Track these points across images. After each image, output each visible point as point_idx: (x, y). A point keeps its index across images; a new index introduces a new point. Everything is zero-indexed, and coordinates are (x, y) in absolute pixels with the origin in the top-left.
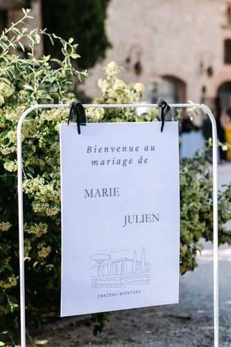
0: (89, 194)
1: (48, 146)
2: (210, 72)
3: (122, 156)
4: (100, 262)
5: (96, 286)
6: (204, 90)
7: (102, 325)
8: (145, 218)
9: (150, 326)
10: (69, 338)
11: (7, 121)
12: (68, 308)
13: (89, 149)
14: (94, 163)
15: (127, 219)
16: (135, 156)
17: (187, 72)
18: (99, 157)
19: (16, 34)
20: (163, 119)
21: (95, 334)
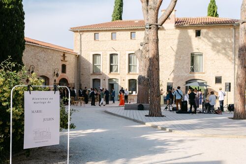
0: (33, 112)
1: (16, 98)
2: (57, 75)
3: (43, 101)
4: (36, 132)
5: (34, 139)
6: (55, 81)
7: (29, 154)
8: (50, 119)
9: (43, 154)
10: (17, 159)
11: (4, 90)
12: (26, 146)
13: (33, 99)
14: (35, 103)
15: (44, 119)
16: (47, 101)
17: (49, 75)
18: (36, 101)
19: (7, 64)
20: (55, 90)
21: (27, 157)
